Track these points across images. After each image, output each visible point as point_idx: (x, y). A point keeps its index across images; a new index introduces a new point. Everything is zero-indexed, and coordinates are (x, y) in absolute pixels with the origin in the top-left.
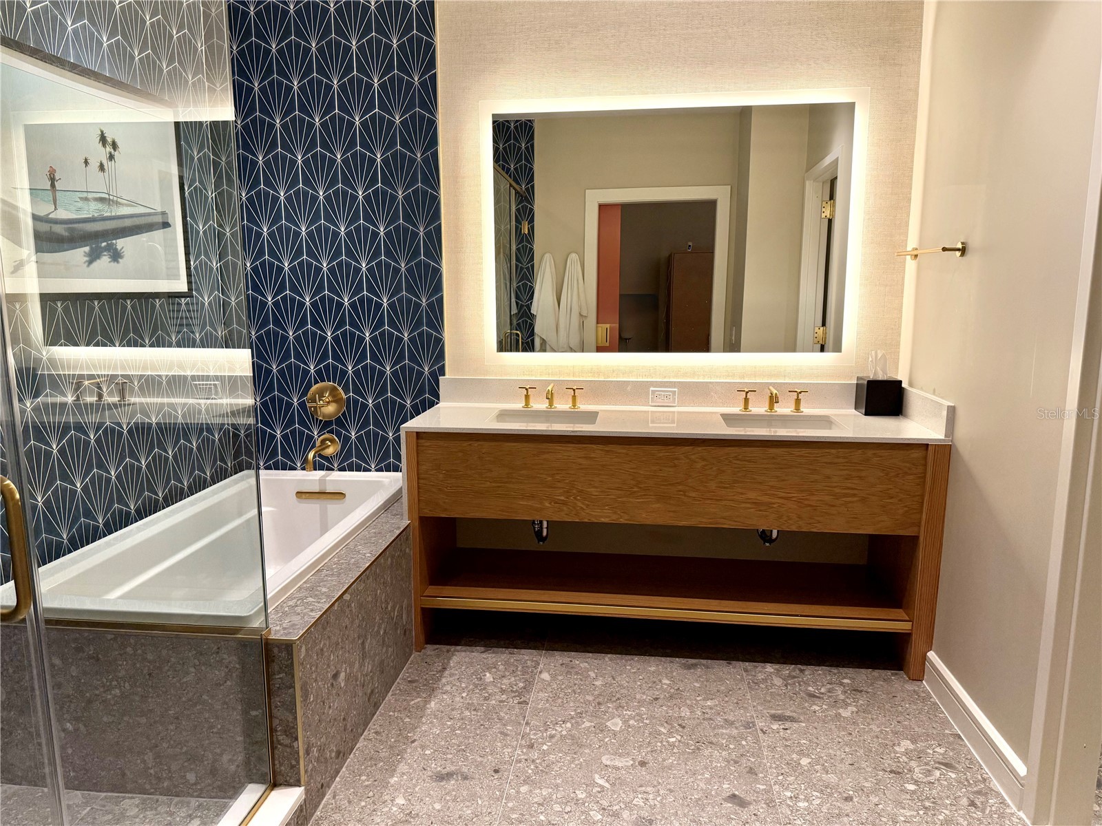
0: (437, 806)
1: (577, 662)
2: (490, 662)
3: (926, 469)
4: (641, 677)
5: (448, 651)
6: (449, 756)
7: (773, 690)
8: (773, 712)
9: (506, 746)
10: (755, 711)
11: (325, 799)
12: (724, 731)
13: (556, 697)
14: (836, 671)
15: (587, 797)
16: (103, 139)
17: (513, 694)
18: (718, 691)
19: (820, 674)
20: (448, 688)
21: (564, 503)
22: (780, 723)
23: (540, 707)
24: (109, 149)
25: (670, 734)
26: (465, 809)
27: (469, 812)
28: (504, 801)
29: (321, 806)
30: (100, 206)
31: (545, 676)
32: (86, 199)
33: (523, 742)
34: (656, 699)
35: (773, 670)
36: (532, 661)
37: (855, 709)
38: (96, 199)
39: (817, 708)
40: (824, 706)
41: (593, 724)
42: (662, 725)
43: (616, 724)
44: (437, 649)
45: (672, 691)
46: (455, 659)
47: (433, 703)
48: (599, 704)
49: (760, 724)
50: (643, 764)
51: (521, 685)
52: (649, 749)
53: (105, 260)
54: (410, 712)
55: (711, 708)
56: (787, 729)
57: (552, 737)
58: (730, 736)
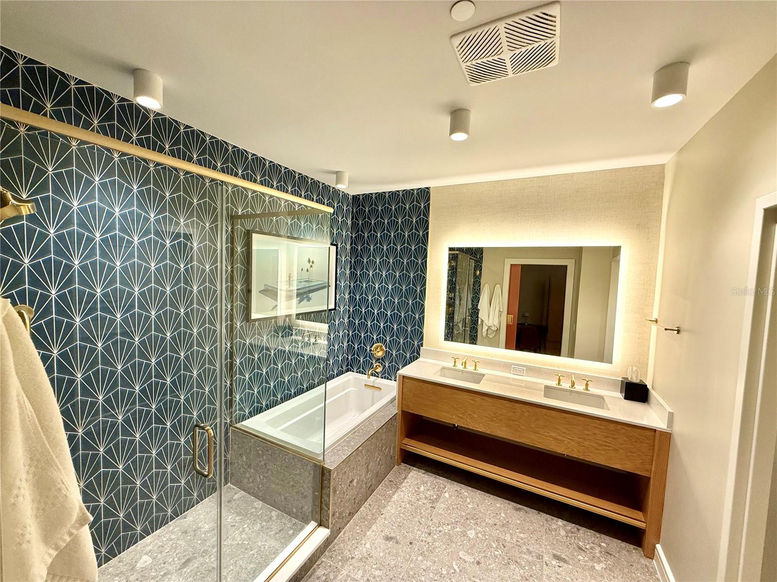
0: (381, 555)
1: (463, 491)
2: (425, 480)
3: (654, 442)
4: (491, 509)
5: (410, 469)
6: (394, 528)
7: (558, 538)
8: (555, 552)
9: (419, 530)
10: (545, 548)
11: (340, 534)
12: (525, 556)
13: (448, 509)
14: (598, 536)
15: (446, 574)
16: (309, 261)
17: (430, 501)
18: (528, 529)
19: (588, 535)
20: (404, 489)
21: (462, 418)
22: (557, 561)
23: (439, 512)
24: (311, 264)
25: (497, 549)
26: (392, 561)
27: (393, 563)
28: (409, 562)
29: (338, 537)
30: (305, 283)
31: (447, 495)
32: (301, 282)
33: (427, 530)
34: (495, 525)
35: (561, 524)
36: (443, 485)
37: (604, 566)
38: (304, 281)
39: (582, 558)
40: (586, 558)
41: (461, 530)
42: (494, 542)
43: (471, 534)
44: (405, 466)
45: (504, 522)
46: (411, 474)
47: (396, 495)
48: (467, 519)
49: (546, 558)
50: (478, 563)
51: (435, 497)
52: (483, 555)
53: (305, 301)
54: (385, 497)
55: (522, 539)
56: (560, 567)
57: (440, 531)
58: (528, 561)
